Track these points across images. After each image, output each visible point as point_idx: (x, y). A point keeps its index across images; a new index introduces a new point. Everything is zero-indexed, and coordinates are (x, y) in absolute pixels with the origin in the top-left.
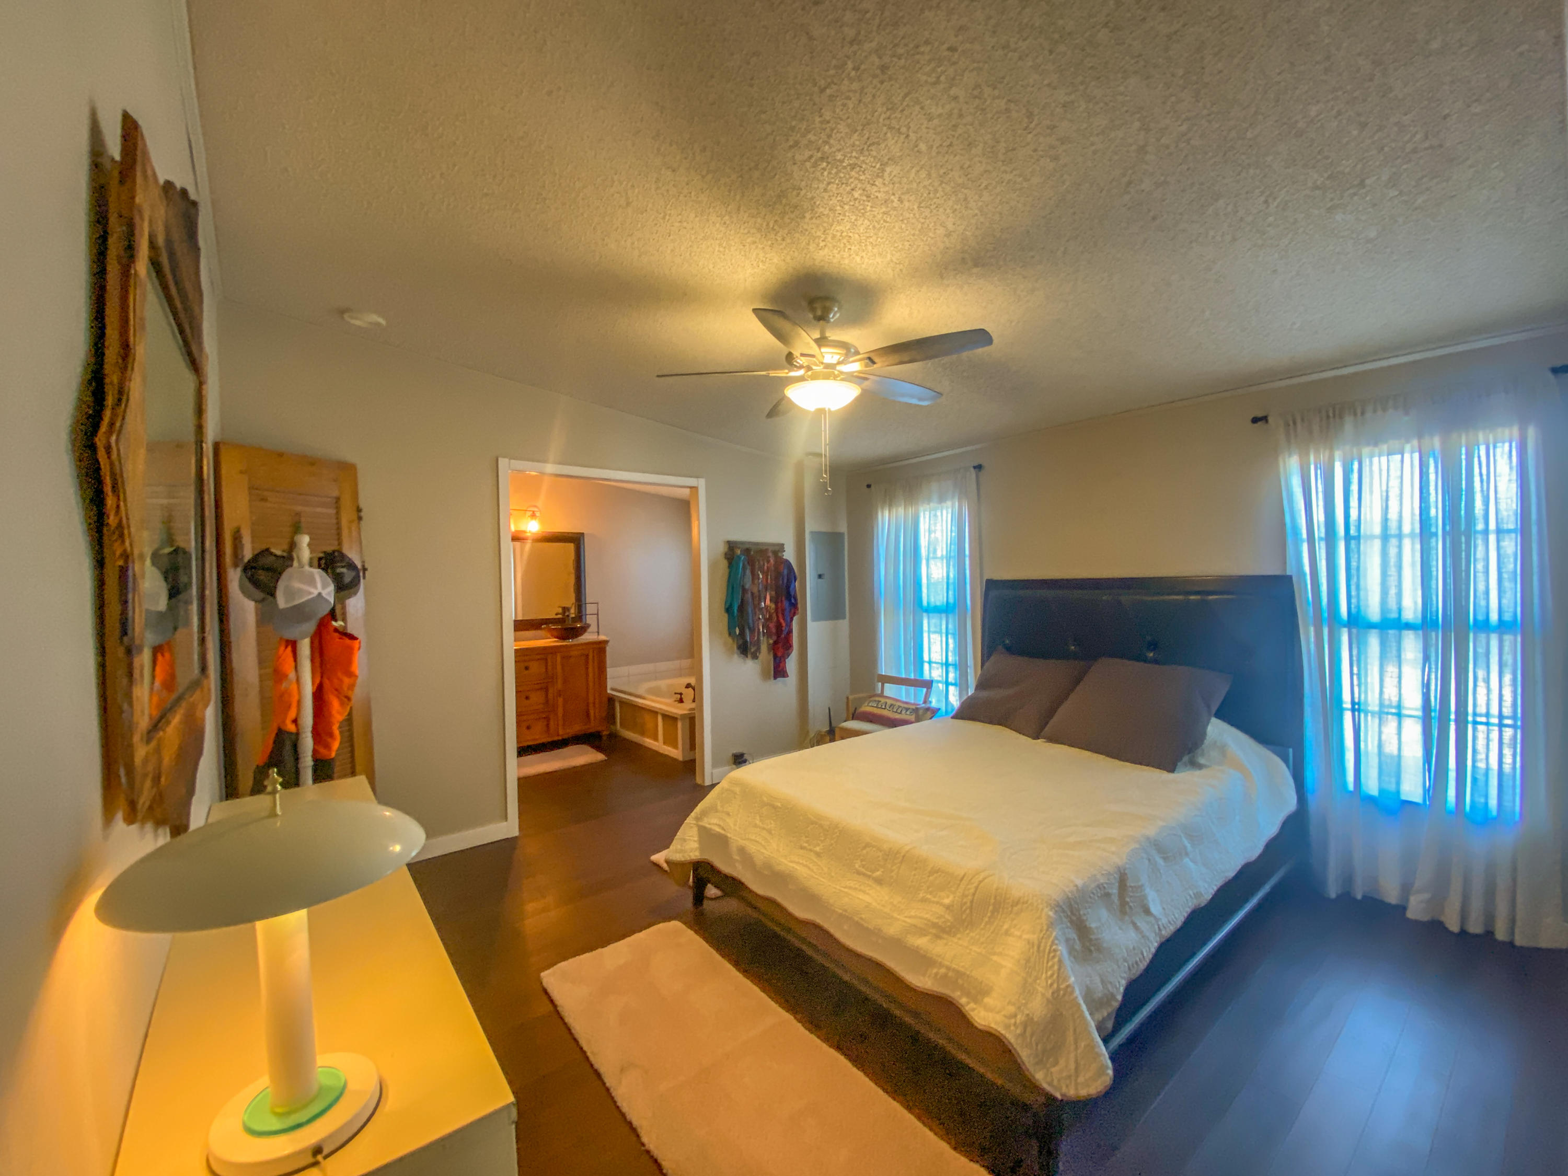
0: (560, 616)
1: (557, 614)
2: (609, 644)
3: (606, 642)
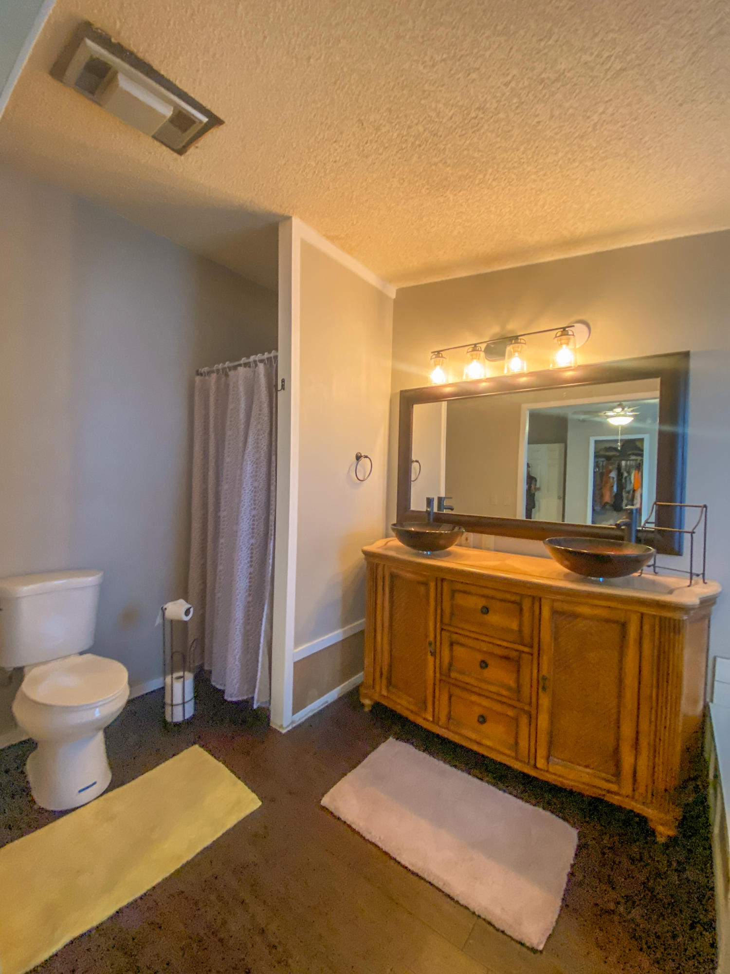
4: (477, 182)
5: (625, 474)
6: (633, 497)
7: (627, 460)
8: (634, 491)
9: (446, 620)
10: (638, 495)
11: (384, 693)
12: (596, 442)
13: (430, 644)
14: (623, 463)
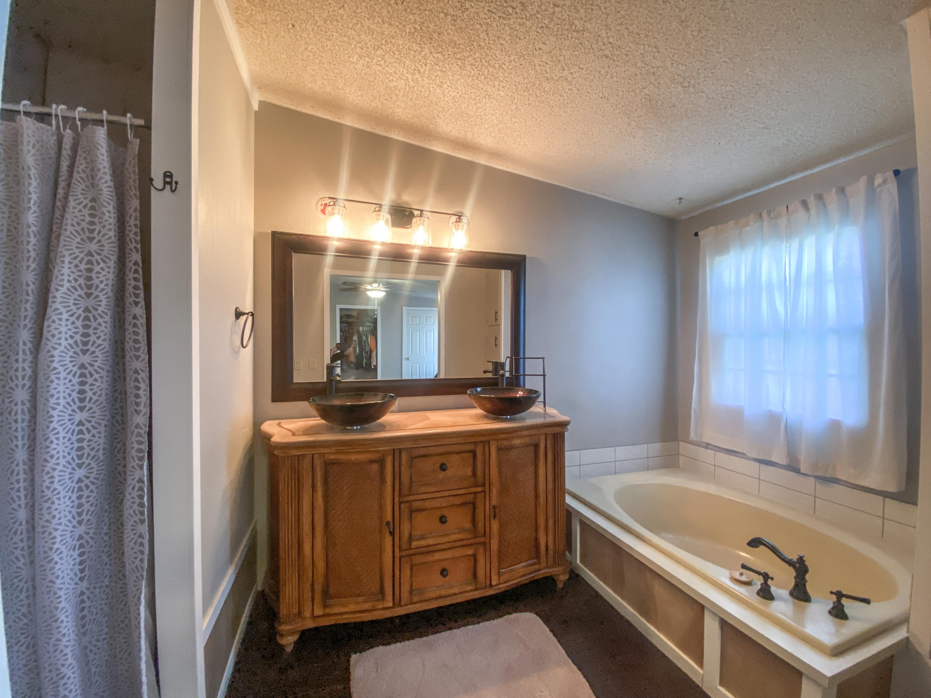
0: (490, 375)
1: (485, 372)
2: (569, 427)
3: (564, 425)
4: (459, 56)
5: (364, 338)
6: (370, 356)
7: (363, 326)
8: (371, 351)
9: (405, 491)
10: (374, 354)
11: (318, 611)
12: (341, 310)
13: (388, 524)
14: (361, 329)
